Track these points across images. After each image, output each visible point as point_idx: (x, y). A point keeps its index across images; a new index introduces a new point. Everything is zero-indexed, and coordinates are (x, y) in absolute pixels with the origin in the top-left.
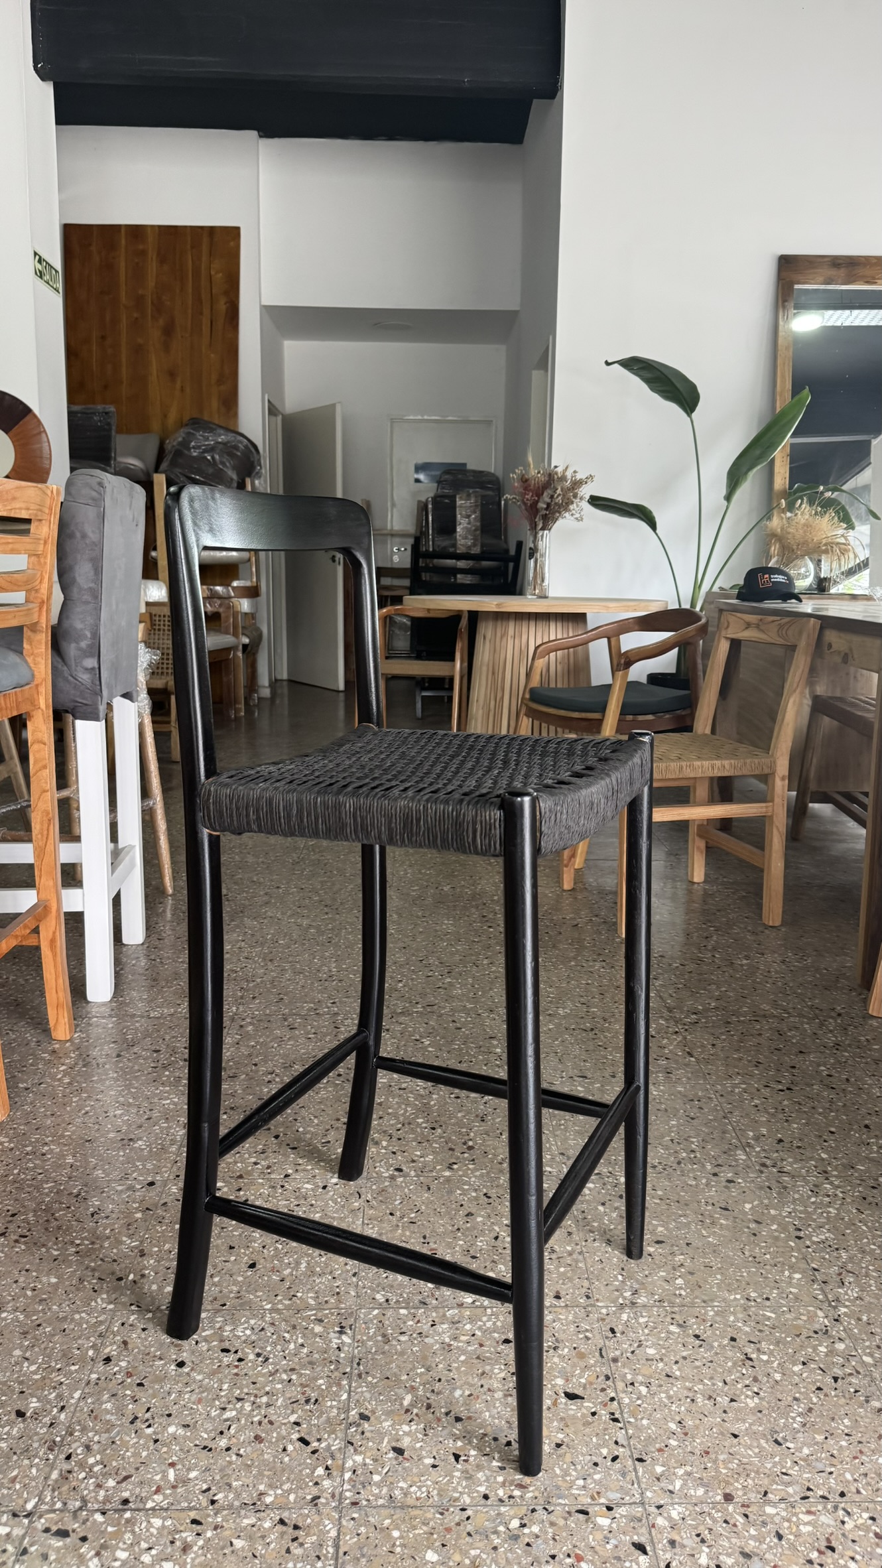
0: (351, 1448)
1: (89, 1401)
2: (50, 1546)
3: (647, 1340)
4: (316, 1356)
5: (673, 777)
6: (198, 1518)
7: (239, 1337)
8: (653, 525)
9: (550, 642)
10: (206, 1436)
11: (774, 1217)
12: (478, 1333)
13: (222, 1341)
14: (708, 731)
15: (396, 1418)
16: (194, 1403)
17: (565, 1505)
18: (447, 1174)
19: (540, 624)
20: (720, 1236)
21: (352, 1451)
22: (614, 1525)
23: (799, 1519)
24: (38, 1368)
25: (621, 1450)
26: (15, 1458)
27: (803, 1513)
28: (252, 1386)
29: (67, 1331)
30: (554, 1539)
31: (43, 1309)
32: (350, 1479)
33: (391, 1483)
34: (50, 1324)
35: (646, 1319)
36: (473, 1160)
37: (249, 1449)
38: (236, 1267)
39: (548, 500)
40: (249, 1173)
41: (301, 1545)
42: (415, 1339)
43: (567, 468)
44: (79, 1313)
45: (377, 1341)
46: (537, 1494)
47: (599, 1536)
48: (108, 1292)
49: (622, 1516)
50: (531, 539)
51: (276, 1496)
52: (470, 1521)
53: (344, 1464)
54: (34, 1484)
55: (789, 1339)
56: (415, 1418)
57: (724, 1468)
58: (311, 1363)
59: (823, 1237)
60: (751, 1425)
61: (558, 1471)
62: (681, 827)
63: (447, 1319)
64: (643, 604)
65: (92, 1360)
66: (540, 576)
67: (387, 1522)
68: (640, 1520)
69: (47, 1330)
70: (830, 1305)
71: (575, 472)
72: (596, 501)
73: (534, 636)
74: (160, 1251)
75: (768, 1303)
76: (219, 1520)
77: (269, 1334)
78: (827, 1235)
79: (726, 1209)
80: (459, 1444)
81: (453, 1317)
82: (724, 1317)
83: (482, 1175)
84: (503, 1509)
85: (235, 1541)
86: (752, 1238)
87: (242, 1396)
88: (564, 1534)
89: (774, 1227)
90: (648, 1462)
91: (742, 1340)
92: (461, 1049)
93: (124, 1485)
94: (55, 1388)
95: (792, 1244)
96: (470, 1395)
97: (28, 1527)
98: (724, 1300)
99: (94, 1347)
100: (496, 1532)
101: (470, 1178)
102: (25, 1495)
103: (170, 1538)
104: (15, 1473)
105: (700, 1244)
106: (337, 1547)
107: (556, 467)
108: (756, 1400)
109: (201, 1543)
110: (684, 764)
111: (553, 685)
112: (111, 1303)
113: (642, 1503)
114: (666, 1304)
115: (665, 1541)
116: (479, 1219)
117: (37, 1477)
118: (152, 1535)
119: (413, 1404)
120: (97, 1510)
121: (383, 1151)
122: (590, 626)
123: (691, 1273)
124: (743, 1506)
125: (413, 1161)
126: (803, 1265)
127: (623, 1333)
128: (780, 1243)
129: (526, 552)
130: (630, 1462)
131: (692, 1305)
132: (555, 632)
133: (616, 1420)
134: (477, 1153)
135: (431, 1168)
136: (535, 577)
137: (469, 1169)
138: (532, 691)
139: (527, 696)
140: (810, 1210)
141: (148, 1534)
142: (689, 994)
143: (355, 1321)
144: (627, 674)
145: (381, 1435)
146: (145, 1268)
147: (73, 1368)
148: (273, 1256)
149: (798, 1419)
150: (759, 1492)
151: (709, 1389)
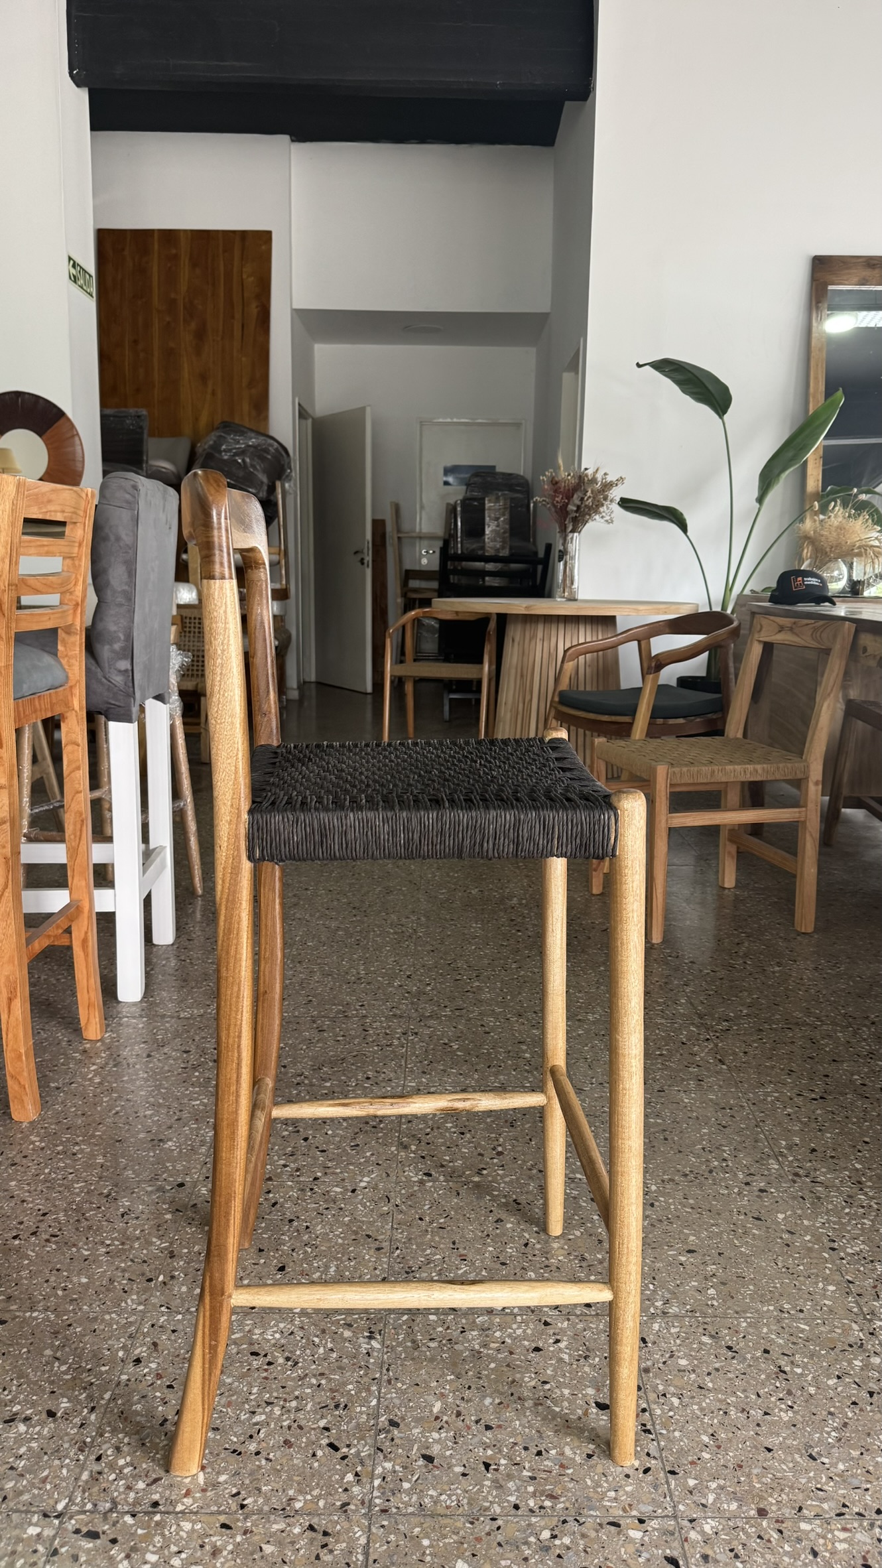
0: (380, 1454)
1: (120, 1402)
2: (80, 1547)
3: (679, 1352)
4: (344, 1360)
5: (705, 781)
6: (227, 1522)
7: (268, 1340)
8: (683, 527)
9: (579, 645)
10: (235, 1440)
11: (807, 1227)
12: (508, 1341)
13: (251, 1344)
14: (740, 735)
15: (426, 1425)
16: (223, 1406)
17: (597, 1516)
18: (476, 1179)
19: (569, 627)
20: (753, 1246)
21: (382, 1458)
22: (646, 1539)
23: (834, 1536)
24: (69, 1368)
25: (653, 1462)
26: (46, 1458)
27: (838, 1530)
28: (281, 1390)
29: (97, 1331)
30: (585, 1551)
31: (74, 1310)
32: (380, 1486)
33: (421, 1491)
34: (80, 1325)
35: (678, 1330)
36: (503, 1166)
37: (278, 1453)
38: (266, 1270)
39: (578, 503)
40: (279, 1175)
41: (331, 1551)
42: (444, 1345)
43: (597, 470)
44: (109, 1313)
45: (406, 1347)
46: (568, 1505)
47: (631, 1549)
48: (138, 1293)
49: (654, 1529)
50: (561, 541)
51: (305, 1502)
52: (500, 1531)
53: (373, 1471)
54: (64, 1484)
55: (823, 1352)
56: (446, 1426)
57: (758, 1483)
58: (340, 1368)
59: (858, 1249)
60: (784, 1438)
61: (589, 1482)
62: (712, 831)
63: (477, 1325)
64: (674, 607)
65: (122, 1361)
66: (569, 579)
67: (417, 1530)
68: (672, 1534)
69: (78, 1330)
70: (865, 1319)
71: (605, 474)
72: (626, 504)
73: (563, 640)
74: (189, 1252)
75: (801, 1315)
76: (249, 1524)
77: (298, 1338)
78: (862, 1247)
79: (758, 1219)
80: (490, 1452)
81: (483, 1323)
82: (756, 1328)
83: (511, 1181)
84: (534, 1520)
85: (264, 1547)
86: (786, 1249)
87: (272, 1400)
88: (596, 1546)
89: (808, 1238)
90: (680, 1475)
91: (774, 1354)
92: (491, 1054)
93: (154, 1487)
94: (85, 1388)
95: (827, 1256)
96: (499, 1404)
97: (59, 1528)
98: (757, 1311)
99: (124, 1348)
100: (526, 1543)
101: (499, 1184)
102: (56, 1496)
103: (200, 1542)
104: (45, 1473)
105: (732, 1254)
106: (366, 1554)
107: (586, 469)
108: (790, 1414)
109: (230, 1547)
110: (716, 768)
111: (581, 688)
112: (140, 1304)
113: (675, 1517)
114: (698, 1315)
115: (698, 1556)
116: (509, 1226)
117: (68, 1478)
118: (182, 1538)
119: (443, 1411)
120: (127, 1512)
121: (412, 1155)
122: (620, 629)
123: (724, 1284)
124: (777, 1521)
125: (442, 1166)
126: (838, 1277)
127: (654, 1343)
128: (814, 1255)
129: (555, 554)
130: (662, 1475)
131: (725, 1316)
132: (585, 636)
133: (649, 1432)
134: (507, 1158)
135: (460, 1173)
136: (564, 580)
137: (498, 1175)
138: (561, 694)
139: (556, 699)
140: (844, 1221)
141: (177, 1537)
142: (721, 1000)
143: (385, 1325)
144: (657, 678)
145: (411, 1442)
146: (175, 1269)
147: (103, 1369)
148: (302, 1259)
149: (833, 1434)
150: (794, 1508)
151: (742, 1402)
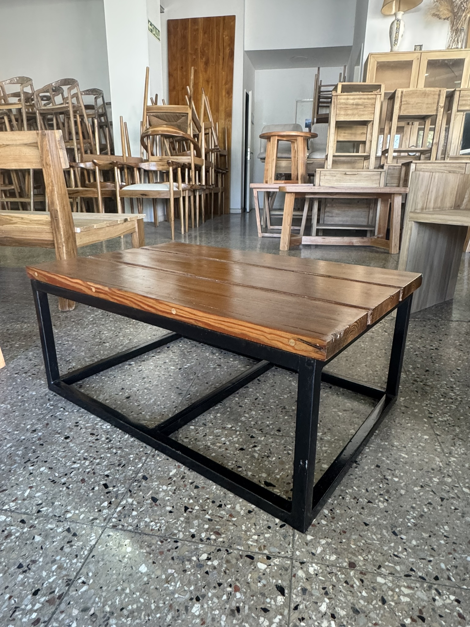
17: (241, 550)
21: (129, 495)
22: (268, 570)
30: (225, 572)
32: (119, 511)
33: (141, 518)
41: (72, 546)
46: (225, 540)
47: (256, 576)
49: (275, 565)
52: (176, 550)
53: (120, 502)
57: (354, 545)
60: (378, 519)
68: (286, 570)
80: (191, 501)
84: (200, 546)
91: (384, 466)
100: (190, 560)
108: (386, 504)
113: (292, 559)
145: (149, 489)
149: (412, 520)
151: (356, 493)
